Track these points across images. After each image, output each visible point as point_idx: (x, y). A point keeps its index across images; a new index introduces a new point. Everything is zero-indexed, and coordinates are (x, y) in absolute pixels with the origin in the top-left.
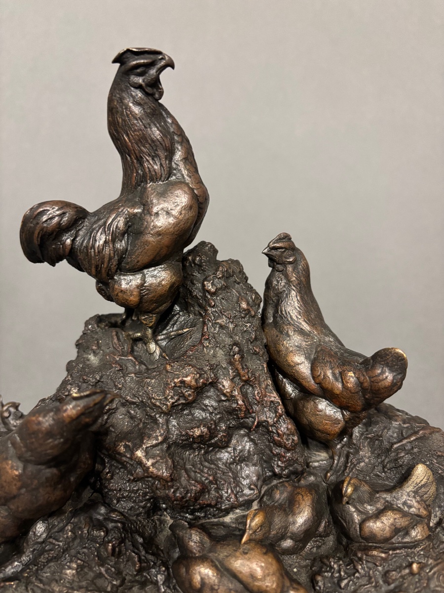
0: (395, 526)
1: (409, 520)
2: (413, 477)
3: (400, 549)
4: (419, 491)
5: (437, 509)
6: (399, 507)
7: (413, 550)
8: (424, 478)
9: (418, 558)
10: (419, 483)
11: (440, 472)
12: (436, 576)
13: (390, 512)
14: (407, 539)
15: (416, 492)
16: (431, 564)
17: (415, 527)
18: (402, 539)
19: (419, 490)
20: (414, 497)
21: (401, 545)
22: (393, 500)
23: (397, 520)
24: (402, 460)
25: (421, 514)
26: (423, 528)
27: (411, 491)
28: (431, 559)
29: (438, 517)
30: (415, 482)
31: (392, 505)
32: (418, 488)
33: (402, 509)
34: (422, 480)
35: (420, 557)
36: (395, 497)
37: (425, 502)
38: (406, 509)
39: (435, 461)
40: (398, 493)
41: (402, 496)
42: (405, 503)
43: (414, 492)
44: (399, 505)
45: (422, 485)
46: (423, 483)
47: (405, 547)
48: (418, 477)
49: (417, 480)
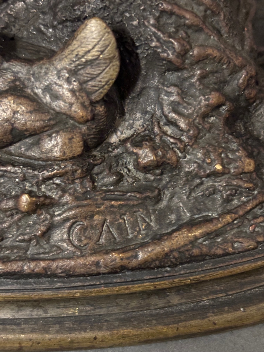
0: (12, 124)
1: (44, 121)
2: (75, 42)
3: (14, 166)
4: (82, 72)
5: (138, 115)
6: (36, 94)
7: (36, 173)
8: (93, 48)
9: (45, 188)
10: (83, 56)
11: (153, 44)
12: (68, 224)
13: (10, 98)
14: (34, 153)
15: (73, 73)
16: (67, 203)
17: (54, 135)
18: (27, 150)
19: (80, 69)
20: (68, 81)
21: (23, 159)
22: (29, 79)
23: (18, 116)
24: (82, 8)
25: (73, 114)
26: (70, 139)
27: (66, 69)
28: (70, 195)
29: (132, 130)
30: (75, 53)
31: (25, 87)
32: (79, 65)
33: (40, 98)
34: (89, 51)
35: (49, 187)
36: (33, 75)
37: (89, 94)
38: (48, 99)
39: (152, 22)
40: (41, 68)
41: (46, 73)
42: (48, 89)
43: (70, 71)
44: (36, 91)
45: (87, 61)
46: (89, 57)
47: (25, 165)
48: (82, 43)
49: (79, 49)
